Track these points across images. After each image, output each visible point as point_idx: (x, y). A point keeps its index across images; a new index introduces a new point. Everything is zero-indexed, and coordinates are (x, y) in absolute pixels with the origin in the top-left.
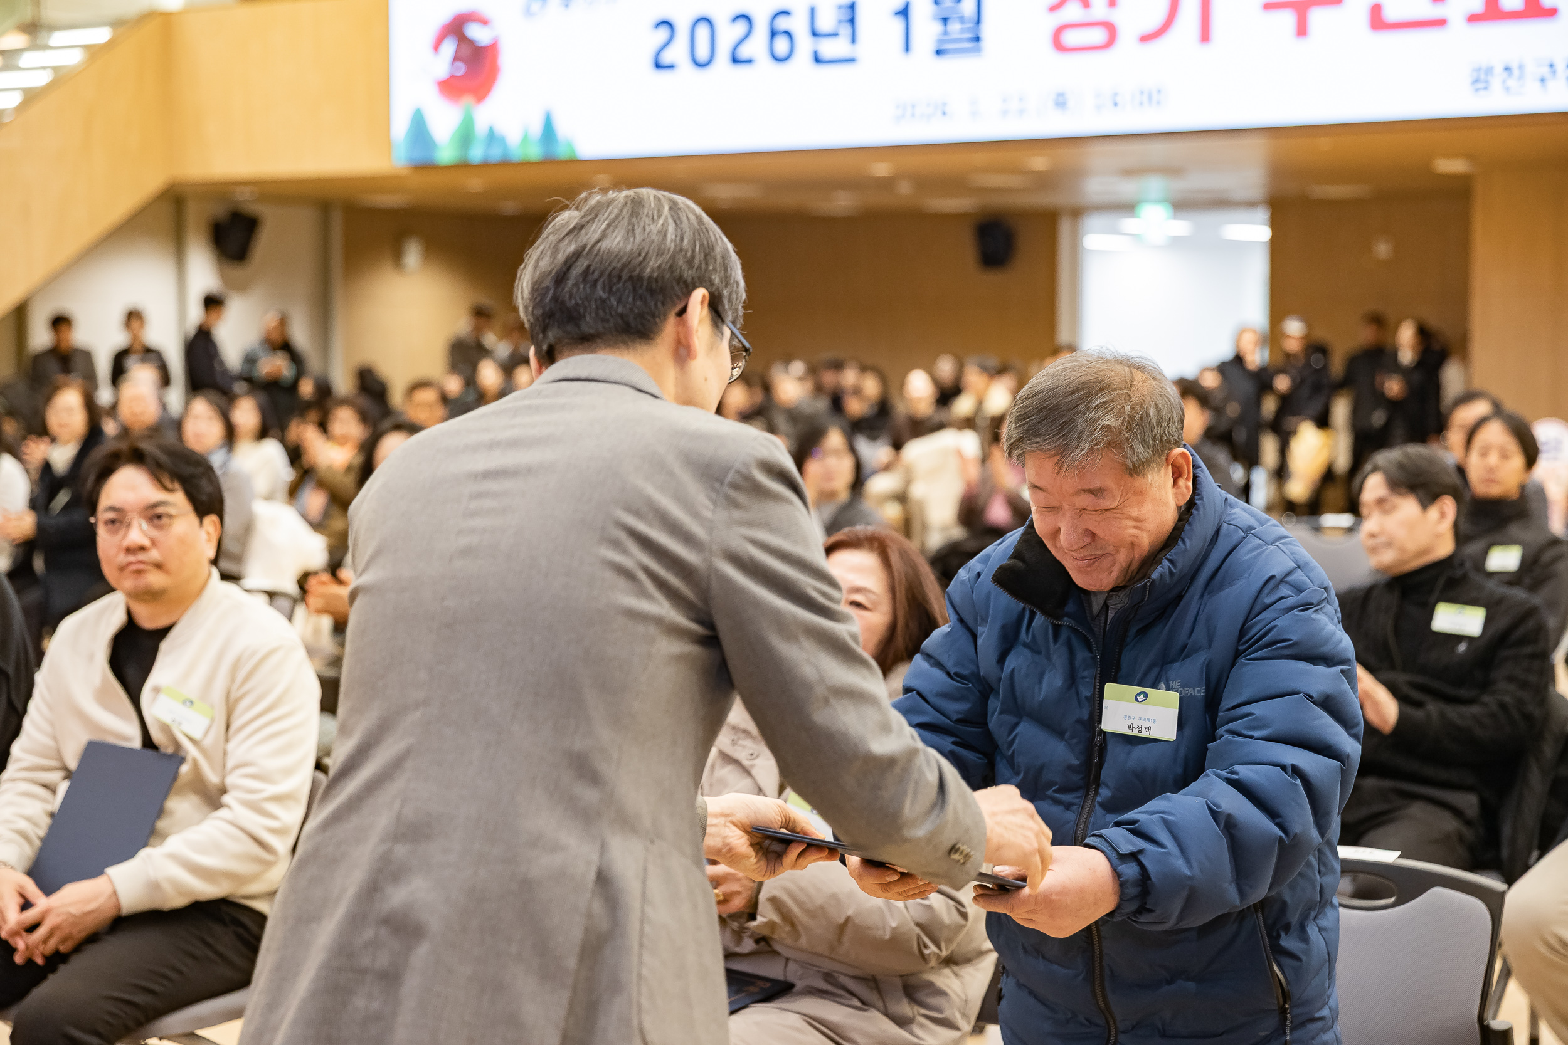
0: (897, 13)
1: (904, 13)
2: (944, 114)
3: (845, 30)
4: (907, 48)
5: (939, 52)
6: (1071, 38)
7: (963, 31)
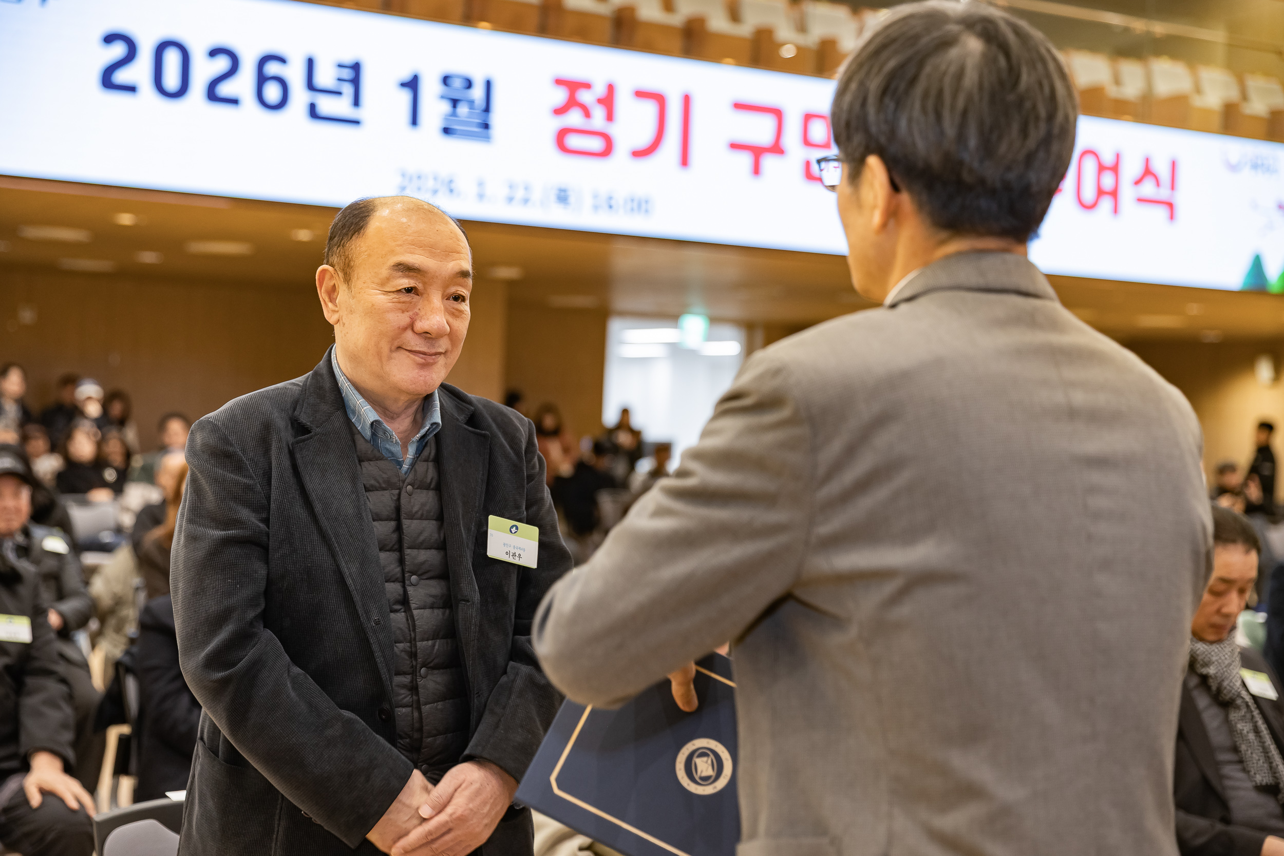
0: (403, 85)
1: (412, 84)
2: (451, 191)
3: (348, 89)
4: (414, 121)
5: (446, 131)
6: (574, 141)
7: (470, 115)
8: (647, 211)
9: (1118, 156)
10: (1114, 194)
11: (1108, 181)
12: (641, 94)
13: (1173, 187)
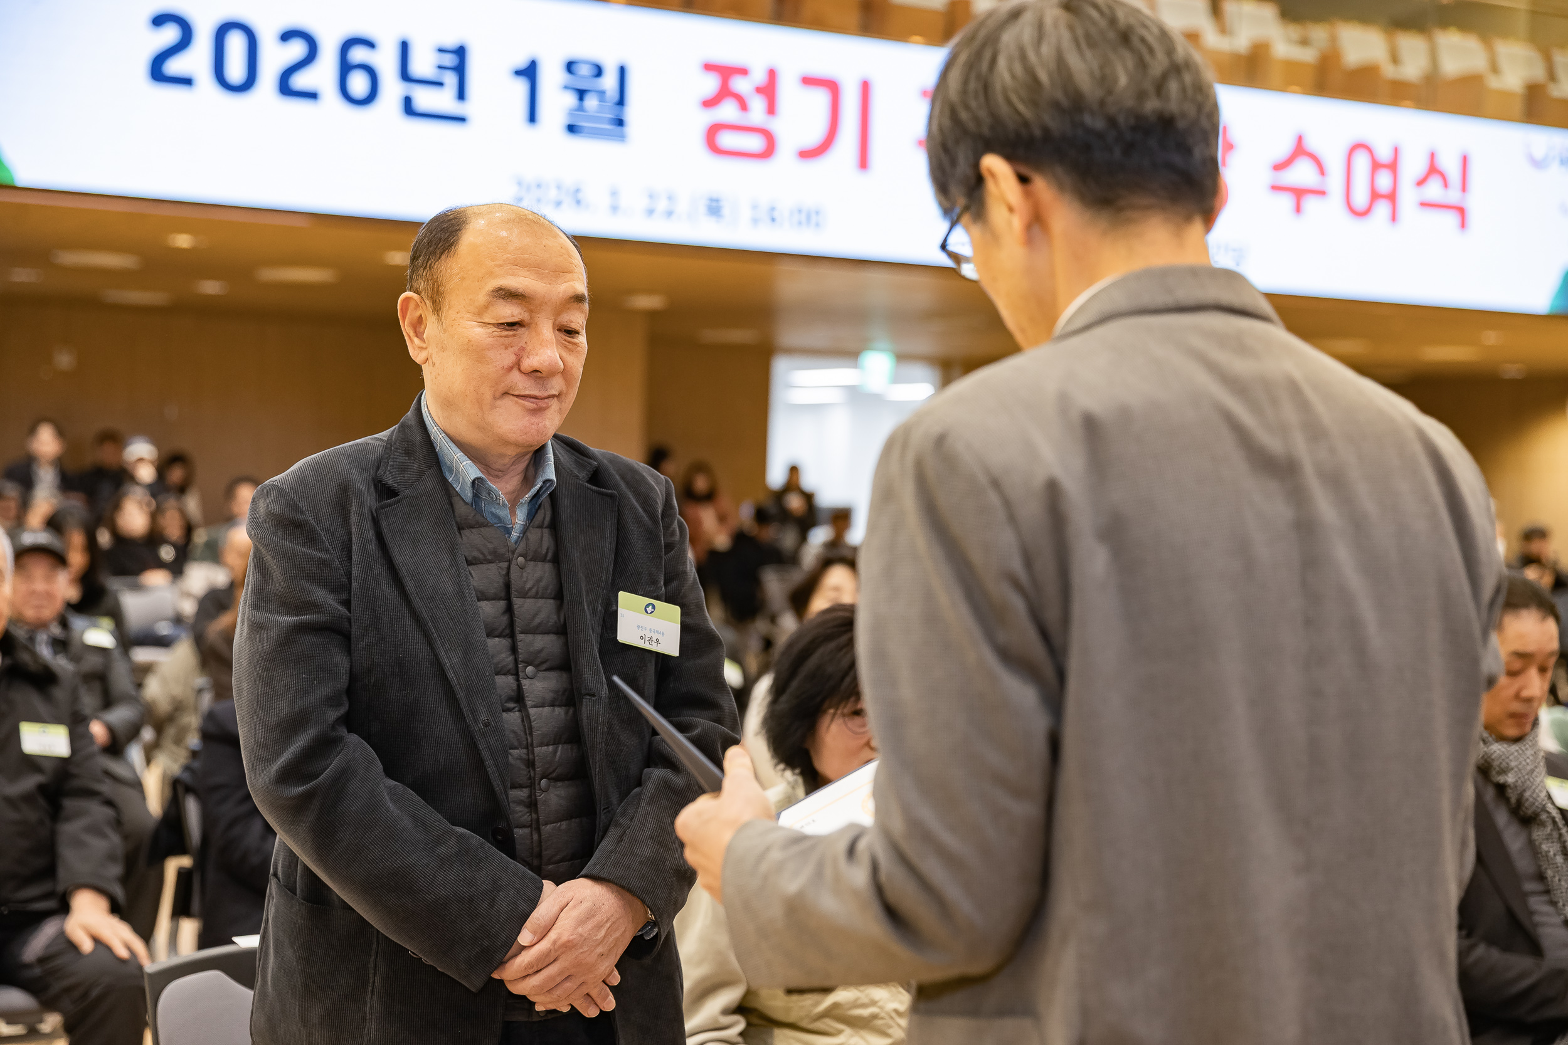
0: (518, 73)
1: (529, 72)
2: (578, 202)
3: (450, 79)
4: (532, 117)
5: (572, 129)
6: (727, 140)
7: (601, 109)
8: (817, 225)
9: (1396, 151)
10: (1392, 197)
11: (1384, 181)
12: (809, 81)
13: (1464, 188)
